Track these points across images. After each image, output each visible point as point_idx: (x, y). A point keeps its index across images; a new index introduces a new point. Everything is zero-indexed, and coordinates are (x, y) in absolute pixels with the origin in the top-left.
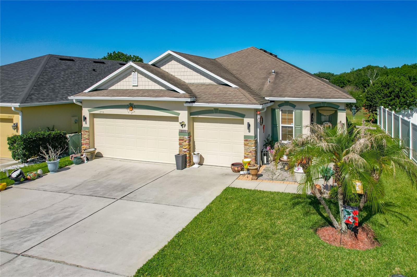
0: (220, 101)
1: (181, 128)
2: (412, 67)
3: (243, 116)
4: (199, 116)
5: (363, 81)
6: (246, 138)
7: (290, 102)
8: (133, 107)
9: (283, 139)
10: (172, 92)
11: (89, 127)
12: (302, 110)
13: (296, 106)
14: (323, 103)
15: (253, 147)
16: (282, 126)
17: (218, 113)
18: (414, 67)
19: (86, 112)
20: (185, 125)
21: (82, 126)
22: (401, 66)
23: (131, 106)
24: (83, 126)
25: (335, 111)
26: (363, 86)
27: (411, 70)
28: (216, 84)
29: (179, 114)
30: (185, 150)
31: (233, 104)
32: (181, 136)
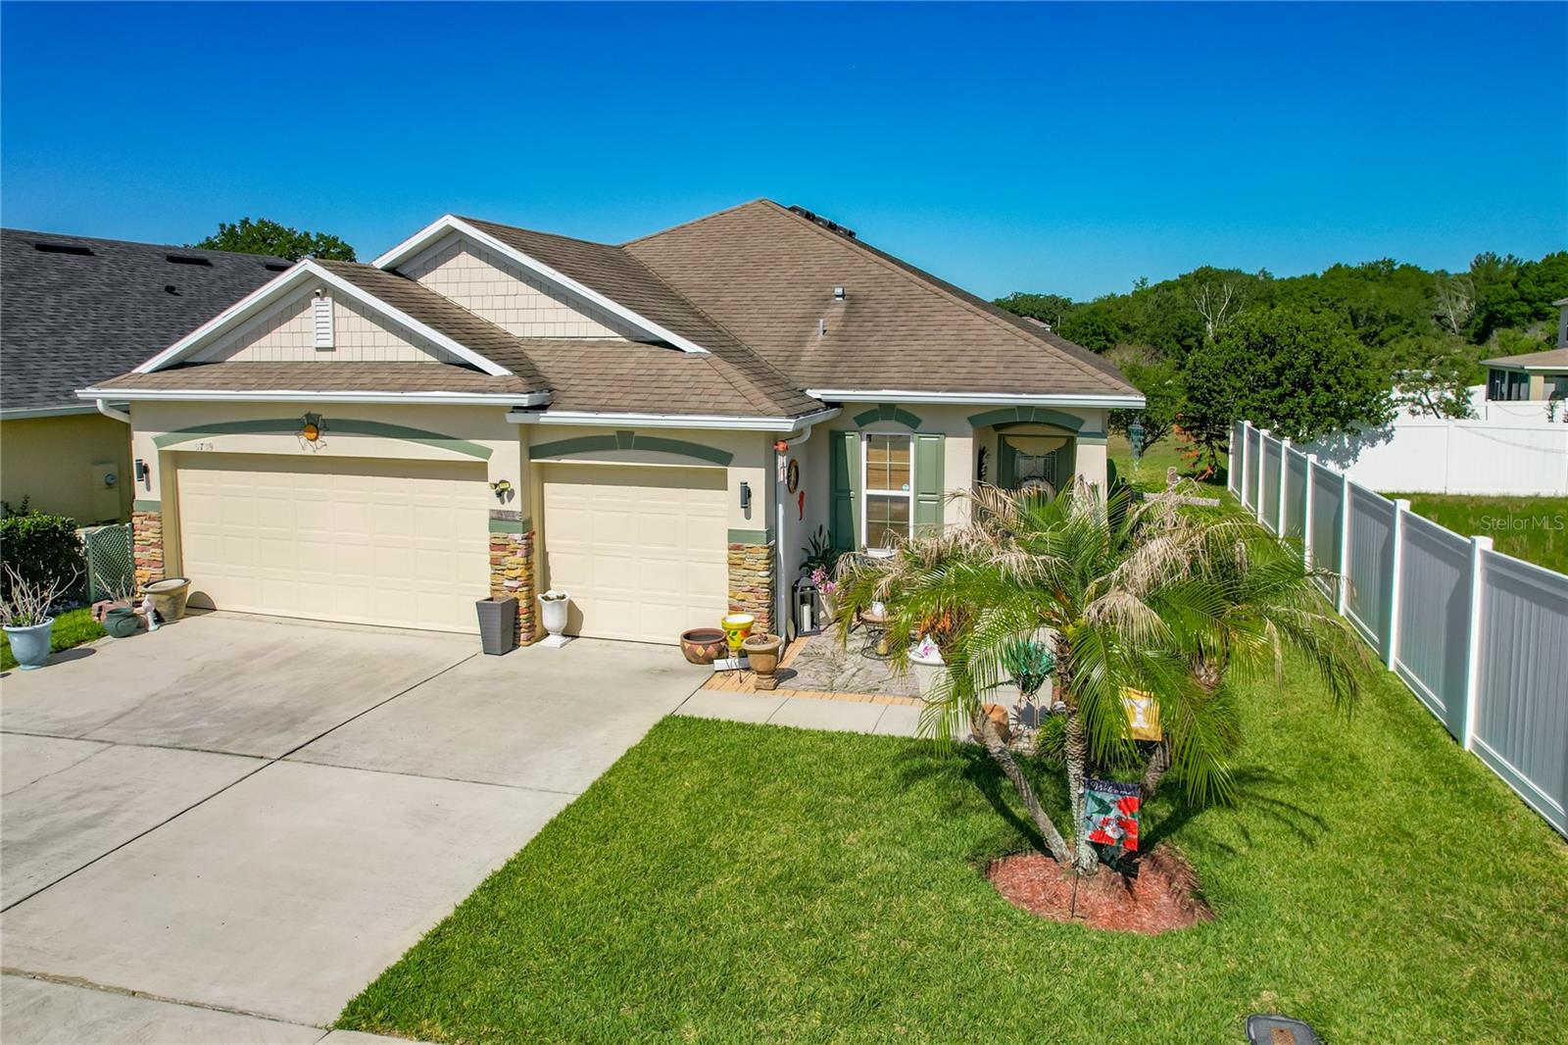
0: (640, 403)
1: (496, 504)
2: (1365, 275)
3: (725, 459)
4: (562, 461)
5: (1181, 326)
6: (737, 541)
7: (898, 407)
8: (321, 429)
9: (870, 544)
10: (462, 370)
11: (159, 499)
12: (943, 436)
13: (920, 421)
14: (1021, 408)
15: (761, 574)
16: (869, 496)
17: (630, 448)
18: (1370, 275)
19: (145, 446)
20: (511, 494)
21: (134, 497)
22: (1324, 273)
23: (313, 423)
24: (137, 498)
25: (1068, 441)
26: (1178, 346)
27: (1360, 285)
28: (624, 340)
29: (488, 453)
30: (514, 584)
31: (687, 414)
32: (497, 534)
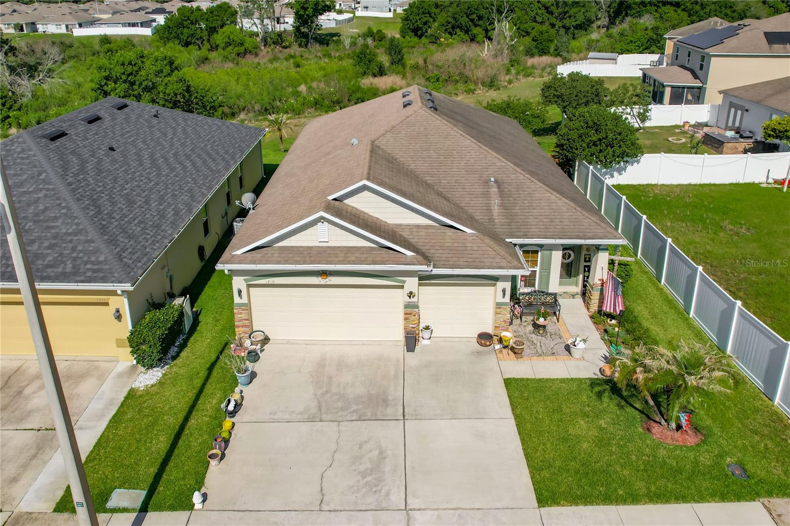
0: (466, 263)
1: (407, 299)
3: (497, 280)
4: (432, 282)
5: (469, 8)
6: (499, 305)
8: (329, 275)
10: (390, 251)
11: (247, 302)
12: (551, 252)
13: (544, 246)
19: (239, 282)
20: (414, 296)
21: (234, 302)
23: (324, 274)
26: (467, 19)
28: (437, 225)
29: (405, 282)
32: (406, 309)
